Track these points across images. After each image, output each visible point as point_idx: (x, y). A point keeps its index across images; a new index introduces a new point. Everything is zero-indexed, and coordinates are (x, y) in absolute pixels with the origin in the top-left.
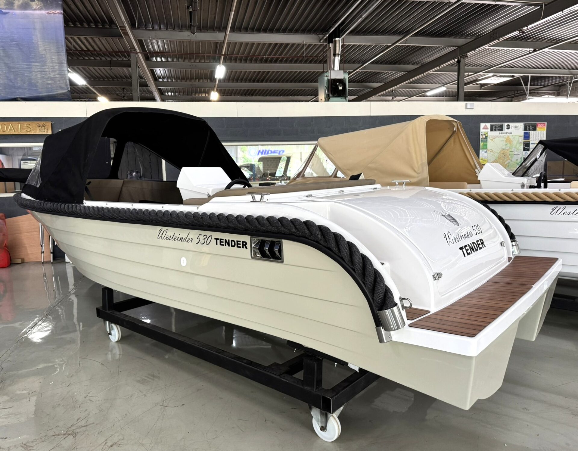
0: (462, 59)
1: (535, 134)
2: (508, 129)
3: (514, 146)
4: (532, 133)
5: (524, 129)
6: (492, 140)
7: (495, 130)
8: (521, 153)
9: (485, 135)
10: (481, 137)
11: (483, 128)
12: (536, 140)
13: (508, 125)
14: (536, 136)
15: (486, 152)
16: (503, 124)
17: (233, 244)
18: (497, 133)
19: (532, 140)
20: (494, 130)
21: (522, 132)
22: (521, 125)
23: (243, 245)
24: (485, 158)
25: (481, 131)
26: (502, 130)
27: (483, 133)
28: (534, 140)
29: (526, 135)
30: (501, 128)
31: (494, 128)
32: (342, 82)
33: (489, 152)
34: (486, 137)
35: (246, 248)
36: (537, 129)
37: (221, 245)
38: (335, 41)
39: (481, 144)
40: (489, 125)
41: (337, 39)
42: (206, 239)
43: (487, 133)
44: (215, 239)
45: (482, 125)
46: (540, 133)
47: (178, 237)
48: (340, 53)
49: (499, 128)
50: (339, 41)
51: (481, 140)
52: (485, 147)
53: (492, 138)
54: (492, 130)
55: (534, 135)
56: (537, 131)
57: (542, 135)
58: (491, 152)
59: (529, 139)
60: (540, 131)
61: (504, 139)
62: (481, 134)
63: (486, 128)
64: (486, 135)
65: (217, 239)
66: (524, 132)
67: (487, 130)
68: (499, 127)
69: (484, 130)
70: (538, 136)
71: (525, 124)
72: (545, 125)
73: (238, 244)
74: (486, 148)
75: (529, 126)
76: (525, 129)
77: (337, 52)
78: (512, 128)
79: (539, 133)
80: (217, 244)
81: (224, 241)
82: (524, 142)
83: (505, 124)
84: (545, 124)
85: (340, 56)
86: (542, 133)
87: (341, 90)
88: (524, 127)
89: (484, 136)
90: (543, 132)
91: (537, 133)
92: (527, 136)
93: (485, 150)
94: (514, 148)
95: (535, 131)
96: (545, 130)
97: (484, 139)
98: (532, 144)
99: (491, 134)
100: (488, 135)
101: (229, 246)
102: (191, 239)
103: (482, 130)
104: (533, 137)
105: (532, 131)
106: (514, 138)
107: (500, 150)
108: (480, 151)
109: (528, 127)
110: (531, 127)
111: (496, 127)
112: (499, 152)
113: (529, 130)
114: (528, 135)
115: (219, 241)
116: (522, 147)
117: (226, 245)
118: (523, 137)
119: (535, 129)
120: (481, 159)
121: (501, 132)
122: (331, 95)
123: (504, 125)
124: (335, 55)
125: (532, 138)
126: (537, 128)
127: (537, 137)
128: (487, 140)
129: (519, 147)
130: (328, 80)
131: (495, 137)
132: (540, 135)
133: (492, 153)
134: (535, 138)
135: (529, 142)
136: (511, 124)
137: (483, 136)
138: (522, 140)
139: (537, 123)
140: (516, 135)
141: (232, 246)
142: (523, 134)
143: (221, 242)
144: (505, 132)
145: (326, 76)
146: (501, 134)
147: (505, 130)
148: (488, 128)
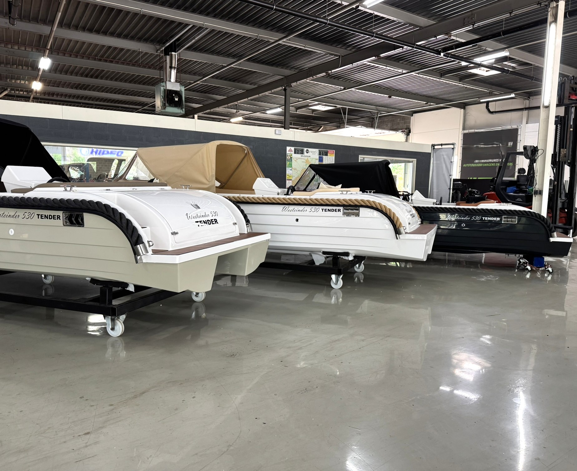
0: (287, 88)
1: (327, 158)
2: (307, 153)
4: (324, 157)
6: (296, 161)
7: (298, 153)
9: (290, 156)
10: (287, 158)
11: (289, 151)
14: (327, 160)
15: (291, 170)
16: (303, 149)
17: (51, 218)
18: (299, 156)
21: (317, 157)
22: (317, 151)
23: (58, 217)
24: (290, 174)
25: (287, 153)
26: (303, 153)
28: (326, 163)
29: (320, 159)
31: (297, 152)
32: (178, 93)
33: (294, 170)
34: (291, 158)
35: (60, 219)
37: (41, 218)
38: (172, 55)
39: (288, 163)
40: (293, 148)
41: (173, 53)
42: (30, 216)
43: (292, 155)
44: (37, 215)
45: (288, 148)
46: (330, 158)
47: (7, 215)
48: (176, 67)
49: (300, 152)
50: (175, 55)
51: (287, 160)
52: (290, 166)
53: (295, 159)
54: (295, 153)
55: (326, 159)
56: (328, 156)
57: (332, 160)
58: (295, 170)
59: (323, 162)
60: (330, 157)
61: (304, 161)
62: (287, 156)
63: (290, 150)
64: (291, 157)
65: (38, 215)
66: (319, 157)
67: (292, 153)
68: (301, 151)
69: (289, 152)
70: (329, 160)
71: (319, 150)
72: (334, 153)
73: (54, 217)
74: (291, 167)
75: (323, 152)
76: (320, 154)
77: (173, 65)
78: (310, 152)
80: (38, 218)
81: (44, 216)
83: (305, 149)
85: (176, 69)
86: (332, 158)
87: (176, 101)
88: (319, 152)
89: (290, 157)
90: (333, 157)
91: (328, 158)
93: (291, 169)
99: (294, 156)
100: (293, 156)
101: (47, 218)
102: (18, 216)
103: (288, 152)
106: (312, 160)
107: (301, 169)
108: (287, 168)
110: (324, 153)
111: (298, 151)
112: (301, 170)
113: (323, 155)
114: (321, 159)
115: (40, 216)
117: (45, 218)
118: (318, 160)
119: (326, 155)
120: (288, 175)
121: (302, 155)
122: (167, 105)
124: (171, 67)
125: (325, 161)
126: (328, 154)
127: (328, 161)
128: (292, 160)
130: (165, 90)
131: (297, 159)
132: (330, 159)
133: (296, 171)
136: (309, 149)
138: (318, 162)
139: (328, 150)
140: (313, 158)
141: (50, 219)
143: (41, 216)
144: (305, 155)
145: (162, 86)
146: (302, 157)
147: (305, 154)
148: (292, 151)
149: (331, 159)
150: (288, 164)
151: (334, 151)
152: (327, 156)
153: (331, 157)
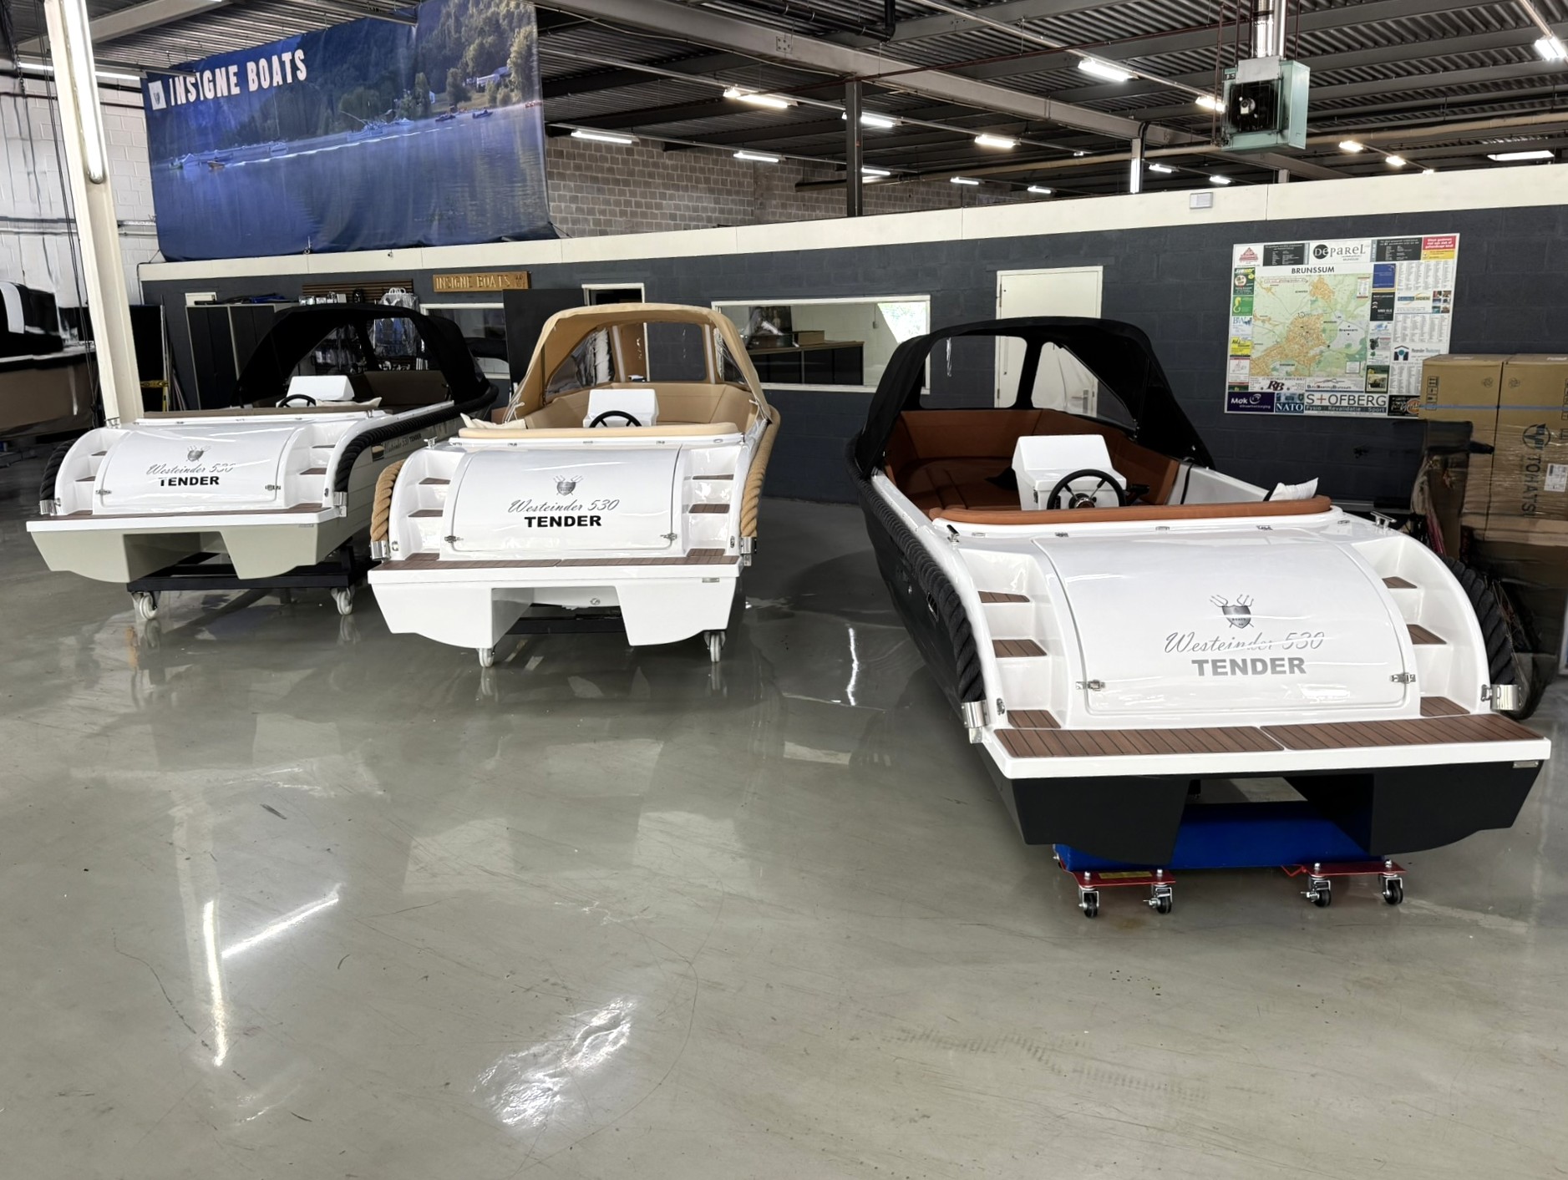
1: (1414, 270)
2: (1322, 257)
3: (1339, 307)
4: (1403, 267)
5: (1374, 257)
6: (1269, 290)
7: (1279, 263)
8: (1364, 326)
9: (1246, 275)
10: (1234, 282)
11: (1242, 259)
12: (1417, 288)
13: (1323, 247)
14: (1418, 276)
15: (1248, 323)
16: (1303, 244)
18: (1285, 270)
19: (1404, 287)
20: (1274, 262)
21: (1366, 265)
22: (1367, 245)
24: (1245, 339)
25: (1234, 267)
26: (1301, 261)
27: (1242, 271)
28: (1408, 289)
29: (1381, 274)
30: (1298, 257)
31: (1275, 258)
33: (1259, 323)
34: (1251, 282)
36: (1422, 256)
39: (1235, 300)
40: (1258, 249)
43: (1253, 272)
45: (1239, 250)
46: (1432, 267)
49: (1291, 257)
51: (1235, 291)
52: (1246, 309)
53: (1268, 286)
54: (1267, 262)
55: (1409, 273)
56: (1421, 261)
57: (1440, 275)
58: (1263, 321)
59: (1393, 286)
60: (1433, 262)
61: (1306, 287)
62: (1236, 275)
63: (1250, 256)
64: (1250, 277)
66: (1375, 266)
67: (1253, 263)
68: (1291, 252)
69: (1244, 264)
70: (1427, 277)
71: (1379, 241)
72: (1454, 243)
74: (1250, 312)
75: (1394, 247)
76: (1380, 254)
78: (1335, 254)
79: (1428, 266)
82: (1373, 294)
83: (1312, 245)
84: (1455, 237)
86: (1441, 266)
88: (1374, 251)
89: (1245, 280)
90: (1446, 263)
91: (1422, 268)
92: (1384, 277)
93: (1248, 318)
94: (1341, 311)
95: (1414, 263)
96: (1453, 258)
97: (1245, 286)
98: (1401, 299)
99: (1264, 273)
100: (1257, 275)
103: (1237, 263)
104: (1408, 280)
105: (1405, 263)
106: (1341, 282)
107: (1292, 318)
108: (1232, 318)
109: (1389, 249)
110: (1399, 249)
111: (1280, 254)
112: (1289, 322)
113: (1394, 259)
114: (1390, 274)
116: (1366, 309)
118: (1371, 280)
119: (1414, 253)
120: (1234, 342)
121: (1296, 267)
123: (1306, 247)
125: (1404, 283)
126: (1423, 252)
127: (1421, 280)
128: (1252, 291)
129: (1356, 308)
130: (1235, 87)
131: (1276, 282)
132: (1431, 273)
133: (1267, 325)
134: (1412, 282)
135: (1394, 294)
136: (1330, 243)
137: (1239, 279)
138: (1367, 288)
139: (1423, 236)
140: (1346, 275)
142: (1371, 270)
144: (1309, 267)
145: (1228, 76)
146: (1295, 274)
147: (1312, 261)
148: (1255, 258)
149: (1437, 271)
150: (1237, 304)
151: (1458, 235)
152: (1419, 259)
153: (1437, 264)
